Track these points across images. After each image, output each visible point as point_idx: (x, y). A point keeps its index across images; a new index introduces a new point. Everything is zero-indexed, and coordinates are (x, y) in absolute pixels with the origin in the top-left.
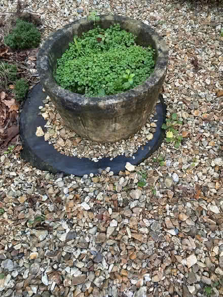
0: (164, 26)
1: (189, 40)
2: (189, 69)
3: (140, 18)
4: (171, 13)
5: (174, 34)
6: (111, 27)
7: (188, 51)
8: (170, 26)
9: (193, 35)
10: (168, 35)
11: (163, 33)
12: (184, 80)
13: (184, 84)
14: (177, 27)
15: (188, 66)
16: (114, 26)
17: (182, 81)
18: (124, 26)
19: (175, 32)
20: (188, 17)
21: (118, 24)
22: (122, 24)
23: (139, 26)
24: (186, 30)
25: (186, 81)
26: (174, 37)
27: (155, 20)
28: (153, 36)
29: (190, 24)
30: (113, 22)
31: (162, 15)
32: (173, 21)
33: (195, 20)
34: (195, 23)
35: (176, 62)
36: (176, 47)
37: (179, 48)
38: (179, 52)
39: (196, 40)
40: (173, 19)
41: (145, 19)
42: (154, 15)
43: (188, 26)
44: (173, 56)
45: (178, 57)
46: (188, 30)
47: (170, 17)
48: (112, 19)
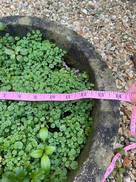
0: (102, 16)
1: (127, 32)
2: (128, 67)
3: (79, 7)
4: (109, 2)
5: (112, 24)
6: (29, 35)
7: (126, 45)
8: (107, 16)
9: (131, 27)
10: (106, 26)
11: (101, 23)
12: (123, 80)
13: (123, 86)
14: (114, 17)
15: (127, 63)
16: (32, 35)
17: (121, 81)
18: (48, 35)
19: (113, 23)
20: (124, 7)
21: (38, 32)
22: (43, 31)
23: (69, 38)
24: (124, 21)
25: (125, 81)
26: (112, 28)
27: (93, 8)
28: (90, 60)
29: (127, 15)
30: (29, 28)
31: (100, 4)
32: (111, 10)
33: (131, 10)
34: (131, 13)
35: (114, 57)
36: (115, 40)
37: (118, 42)
38: (117, 46)
39: (133, 32)
40: (111, 9)
41: (84, 7)
42: (93, 4)
43: (125, 16)
44: (111, 51)
45: (116, 52)
46: (125, 20)
47: (107, 6)
48: (28, 24)
